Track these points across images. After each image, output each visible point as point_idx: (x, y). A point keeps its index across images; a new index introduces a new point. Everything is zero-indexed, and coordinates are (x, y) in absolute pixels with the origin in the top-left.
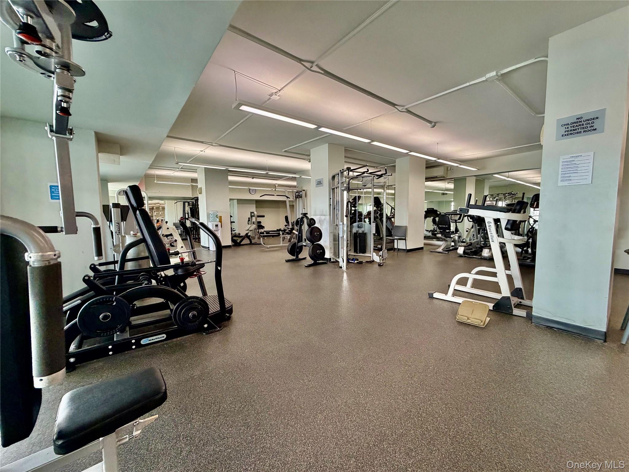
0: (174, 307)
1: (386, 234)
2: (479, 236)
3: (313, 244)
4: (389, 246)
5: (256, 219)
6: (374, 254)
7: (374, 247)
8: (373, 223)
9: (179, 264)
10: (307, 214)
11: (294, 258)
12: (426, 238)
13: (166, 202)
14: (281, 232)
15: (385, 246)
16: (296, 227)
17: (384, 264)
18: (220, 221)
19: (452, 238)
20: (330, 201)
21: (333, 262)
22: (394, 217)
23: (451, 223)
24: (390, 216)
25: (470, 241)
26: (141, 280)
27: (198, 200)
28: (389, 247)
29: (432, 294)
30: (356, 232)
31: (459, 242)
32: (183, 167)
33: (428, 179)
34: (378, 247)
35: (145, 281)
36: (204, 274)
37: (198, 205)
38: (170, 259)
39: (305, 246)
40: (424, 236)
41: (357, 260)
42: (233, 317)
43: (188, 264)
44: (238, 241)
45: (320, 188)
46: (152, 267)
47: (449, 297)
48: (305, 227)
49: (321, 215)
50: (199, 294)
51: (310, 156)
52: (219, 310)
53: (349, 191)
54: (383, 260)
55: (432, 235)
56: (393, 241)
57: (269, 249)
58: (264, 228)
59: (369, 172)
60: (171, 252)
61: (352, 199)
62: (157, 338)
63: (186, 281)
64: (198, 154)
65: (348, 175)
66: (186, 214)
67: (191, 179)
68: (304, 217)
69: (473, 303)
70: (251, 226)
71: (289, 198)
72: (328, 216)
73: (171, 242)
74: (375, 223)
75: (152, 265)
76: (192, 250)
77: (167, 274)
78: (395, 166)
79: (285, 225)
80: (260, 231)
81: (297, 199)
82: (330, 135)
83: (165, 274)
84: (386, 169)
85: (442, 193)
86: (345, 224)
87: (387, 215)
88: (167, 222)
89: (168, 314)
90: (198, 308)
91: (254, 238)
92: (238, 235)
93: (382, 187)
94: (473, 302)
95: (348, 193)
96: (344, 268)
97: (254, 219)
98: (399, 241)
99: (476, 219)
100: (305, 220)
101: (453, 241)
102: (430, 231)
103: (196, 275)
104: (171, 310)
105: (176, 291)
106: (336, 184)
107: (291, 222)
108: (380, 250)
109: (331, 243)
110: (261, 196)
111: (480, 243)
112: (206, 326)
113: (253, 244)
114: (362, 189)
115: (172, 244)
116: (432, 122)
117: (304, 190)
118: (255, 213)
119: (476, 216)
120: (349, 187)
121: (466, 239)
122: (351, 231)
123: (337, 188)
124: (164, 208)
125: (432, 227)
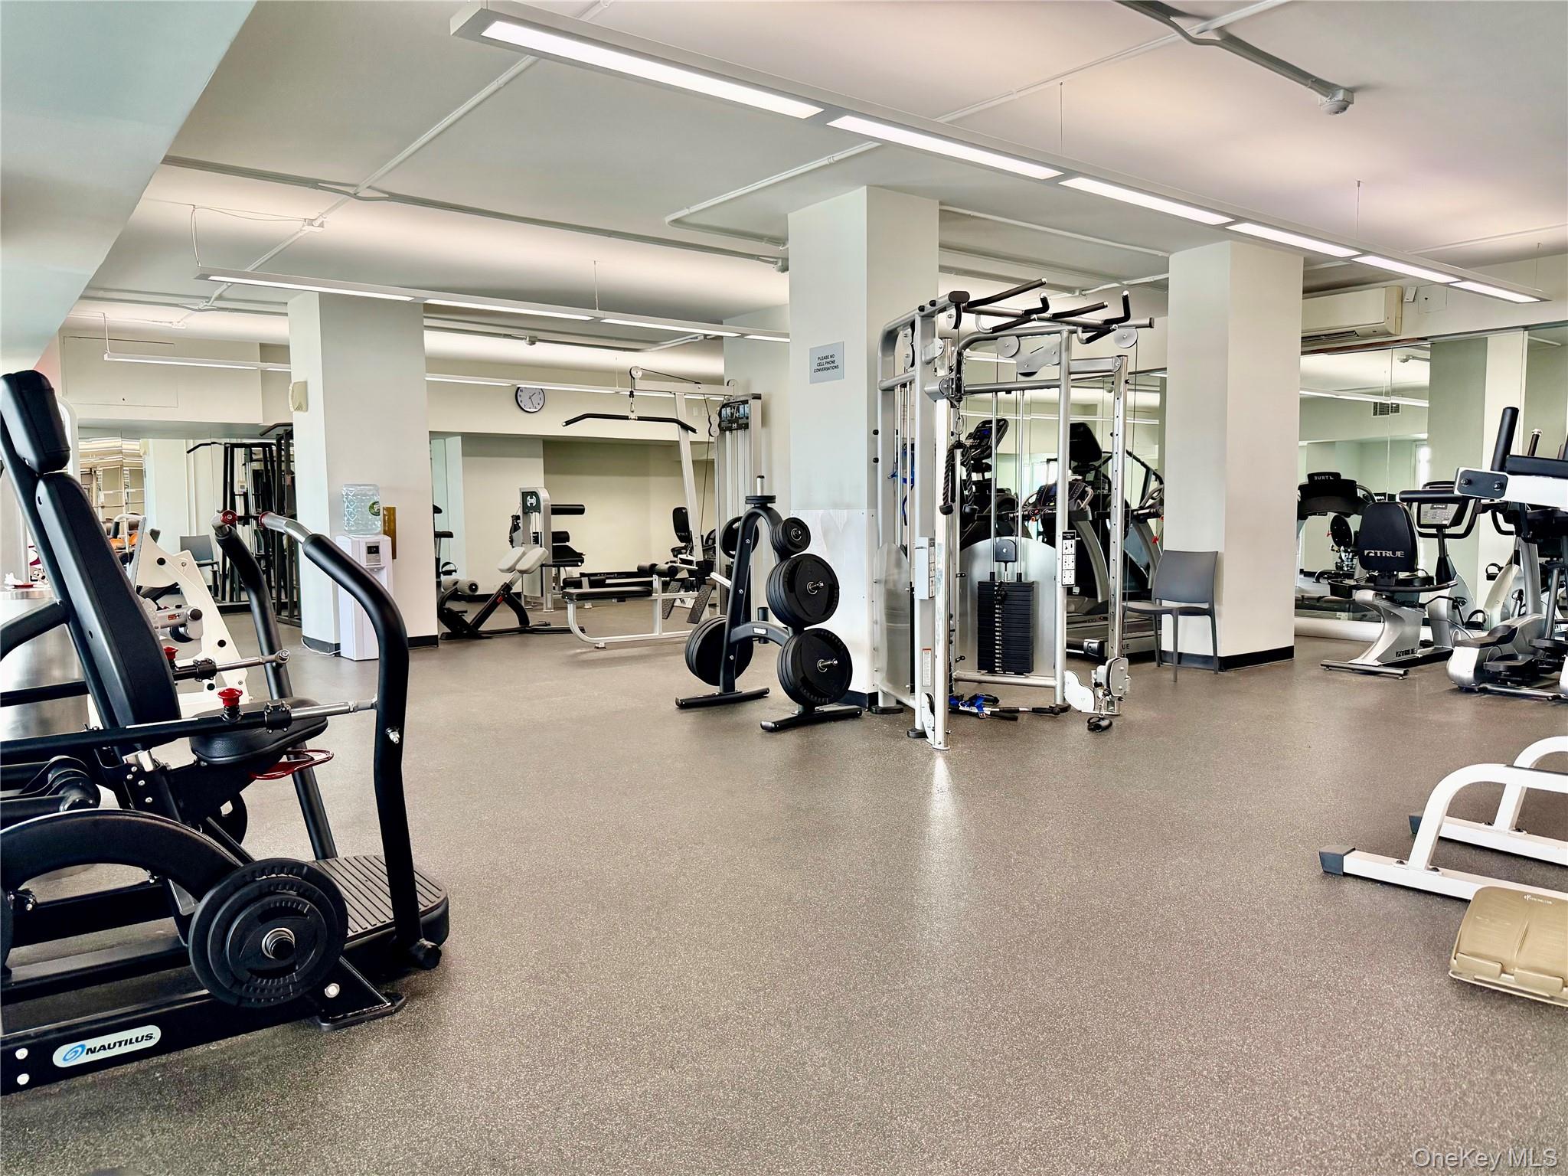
0: (196, 908)
1: (1124, 588)
2: (1545, 597)
3: (798, 630)
4: (1140, 641)
5: (547, 523)
6: (1071, 677)
7: (1069, 646)
8: (1065, 538)
9: (218, 719)
10: (772, 499)
11: (716, 690)
12: (1304, 605)
13: (151, 446)
14: (655, 577)
15: (1120, 642)
16: (721, 559)
17: (1114, 724)
18: (390, 531)
19: (1423, 606)
20: (872, 444)
21: (885, 711)
22: (1157, 515)
23: (1420, 541)
24: (1141, 508)
25: (1506, 623)
26: (50, 786)
27: (292, 438)
28: (1134, 647)
29: (1340, 859)
30: (987, 578)
31: (1453, 625)
32: (226, 295)
33: (1315, 343)
34: (1085, 644)
35: (71, 792)
36: (323, 762)
37: (289, 460)
38: (178, 695)
39: (764, 639)
40: (1297, 600)
41: (995, 701)
42: (451, 951)
43: (255, 719)
44: (469, 618)
45: (829, 386)
46: (101, 728)
47: (1416, 872)
48: (764, 560)
49: (836, 506)
50: (303, 851)
51: (784, 244)
52: (388, 921)
53: (959, 400)
54: (1111, 703)
55: (1332, 594)
56: (1152, 621)
57: (602, 654)
58: (582, 562)
59: (1053, 309)
60: (179, 663)
61: (970, 436)
62: (120, 1043)
63: (244, 794)
64: (294, 235)
65: (956, 326)
66: (237, 498)
67: (263, 346)
68: (760, 515)
69: (1528, 897)
70: (524, 554)
71: (694, 431)
72: (865, 511)
73: (174, 622)
74: (1073, 542)
75: (95, 721)
76: (273, 657)
77: (162, 761)
78: (1163, 286)
79: (673, 550)
80: (563, 576)
81: (727, 433)
82: (877, 148)
83: (154, 761)
84: (1125, 299)
85: (1376, 404)
86: (939, 544)
87: (1127, 505)
88: (155, 534)
89: (165, 939)
90: (301, 913)
91: (537, 605)
92: (468, 591)
93: (1107, 379)
94: (1527, 894)
95: (952, 406)
96: (936, 737)
97: (536, 522)
98: (1181, 618)
99: (1532, 524)
100: (763, 525)
101: (1426, 623)
102: (1322, 574)
103: (287, 768)
104: (183, 922)
105: (200, 835)
106: (899, 370)
107: (702, 536)
108: (1098, 657)
109: (878, 628)
110: (568, 423)
111: (1552, 630)
112: (332, 990)
113: (534, 631)
114: (1016, 389)
115: (181, 630)
116: (1334, 85)
117: (757, 397)
118: (544, 495)
119: (1533, 507)
120: (959, 379)
121: (1488, 612)
122: (964, 576)
123: (904, 386)
124: (138, 474)
125: (1328, 557)
